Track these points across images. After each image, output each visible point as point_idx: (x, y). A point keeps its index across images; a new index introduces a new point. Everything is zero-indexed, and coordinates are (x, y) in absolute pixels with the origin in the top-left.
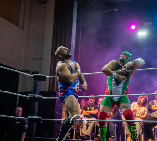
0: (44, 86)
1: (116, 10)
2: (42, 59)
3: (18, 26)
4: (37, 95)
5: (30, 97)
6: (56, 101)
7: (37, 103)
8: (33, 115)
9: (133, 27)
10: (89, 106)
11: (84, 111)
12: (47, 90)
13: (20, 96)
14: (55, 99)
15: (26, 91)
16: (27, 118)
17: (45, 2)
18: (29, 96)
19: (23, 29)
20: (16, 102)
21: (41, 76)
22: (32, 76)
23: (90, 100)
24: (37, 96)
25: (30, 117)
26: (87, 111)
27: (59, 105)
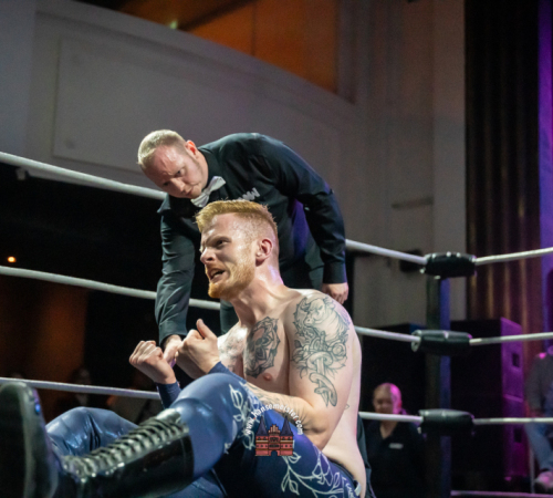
2: (429, 201)
3: (335, 91)
4: (446, 334)
5: (424, 343)
7: (446, 361)
8: (437, 406)
12: (462, 316)
14: (499, 346)
16: (420, 419)
18: (418, 339)
24: (450, 337)
25: (427, 413)
27: (515, 370)
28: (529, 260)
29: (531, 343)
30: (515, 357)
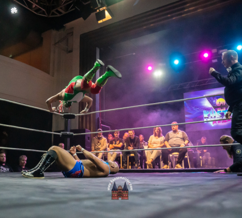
0: (74, 124)
1: (134, 54)
3: (49, 74)
4: (68, 133)
5: (62, 135)
6: (86, 137)
7: (69, 140)
9: (150, 68)
10: (114, 140)
11: (111, 145)
12: (77, 128)
13: (54, 135)
14: (85, 135)
15: (59, 130)
17: (71, 51)
19: (53, 76)
20: (51, 140)
21: (70, 115)
22: (63, 115)
23: (115, 135)
26: (114, 145)
27: (89, 141)
28: (93, 114)
29: (93, 134)
30: (89, 138)
